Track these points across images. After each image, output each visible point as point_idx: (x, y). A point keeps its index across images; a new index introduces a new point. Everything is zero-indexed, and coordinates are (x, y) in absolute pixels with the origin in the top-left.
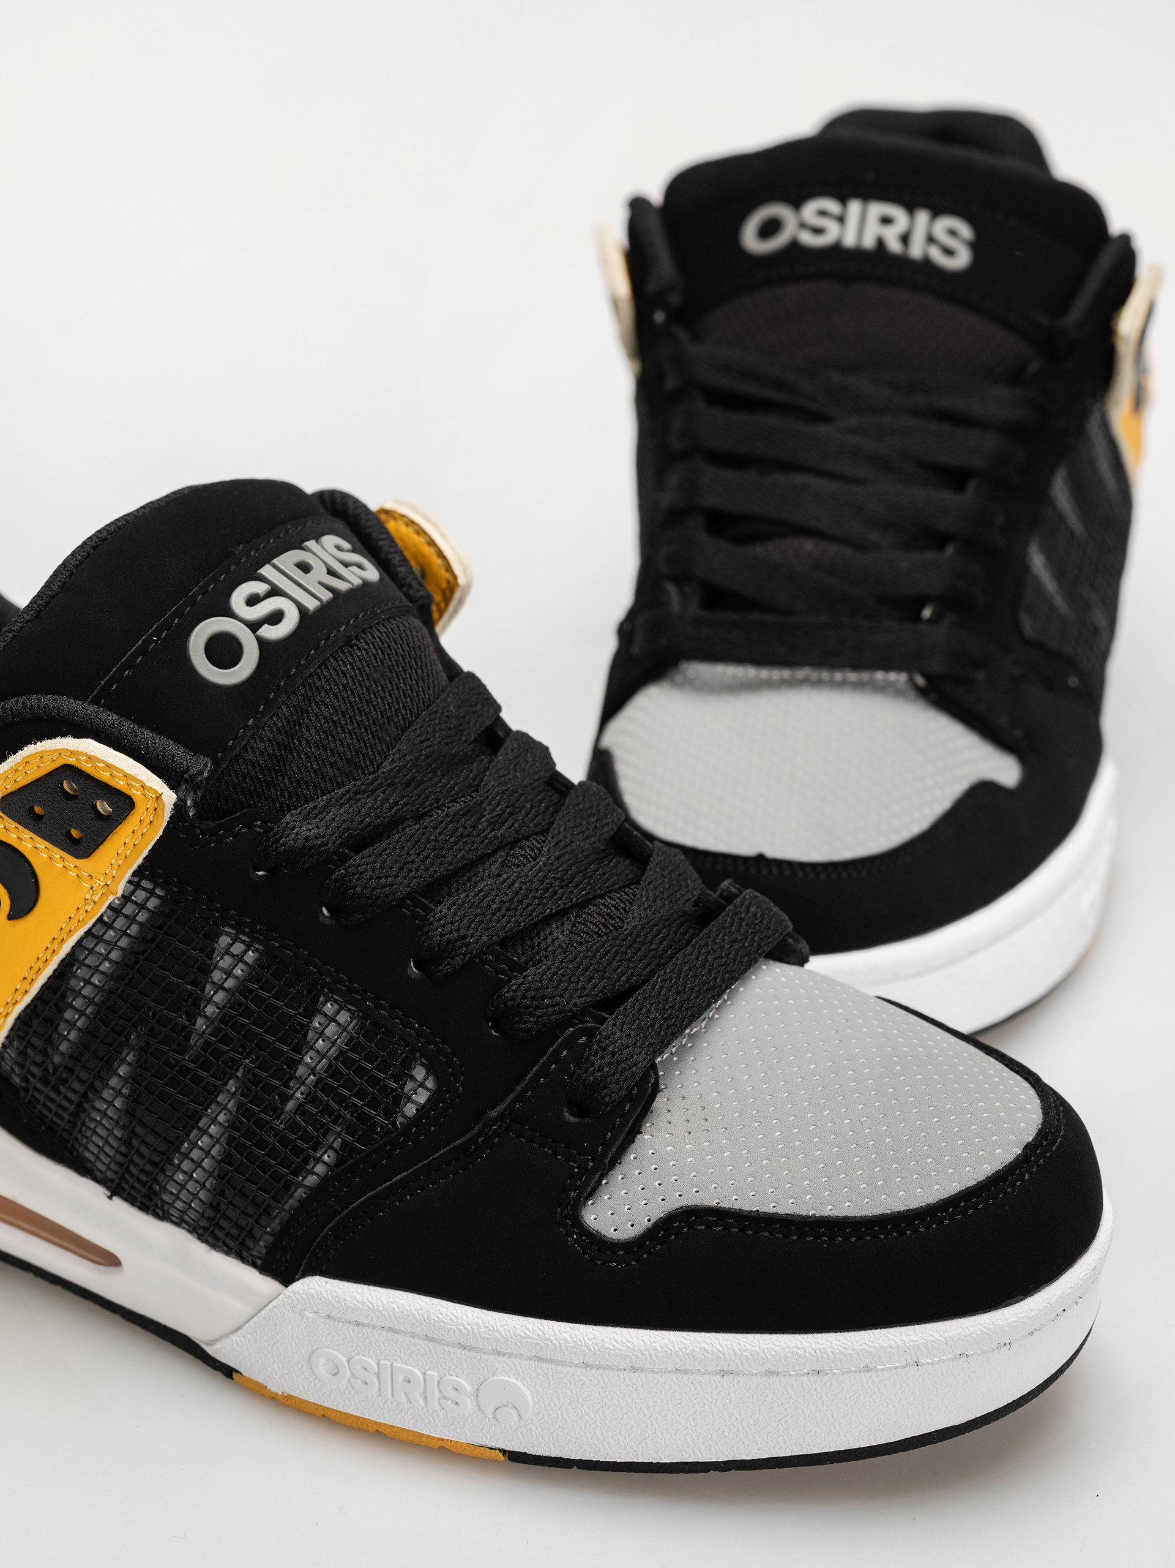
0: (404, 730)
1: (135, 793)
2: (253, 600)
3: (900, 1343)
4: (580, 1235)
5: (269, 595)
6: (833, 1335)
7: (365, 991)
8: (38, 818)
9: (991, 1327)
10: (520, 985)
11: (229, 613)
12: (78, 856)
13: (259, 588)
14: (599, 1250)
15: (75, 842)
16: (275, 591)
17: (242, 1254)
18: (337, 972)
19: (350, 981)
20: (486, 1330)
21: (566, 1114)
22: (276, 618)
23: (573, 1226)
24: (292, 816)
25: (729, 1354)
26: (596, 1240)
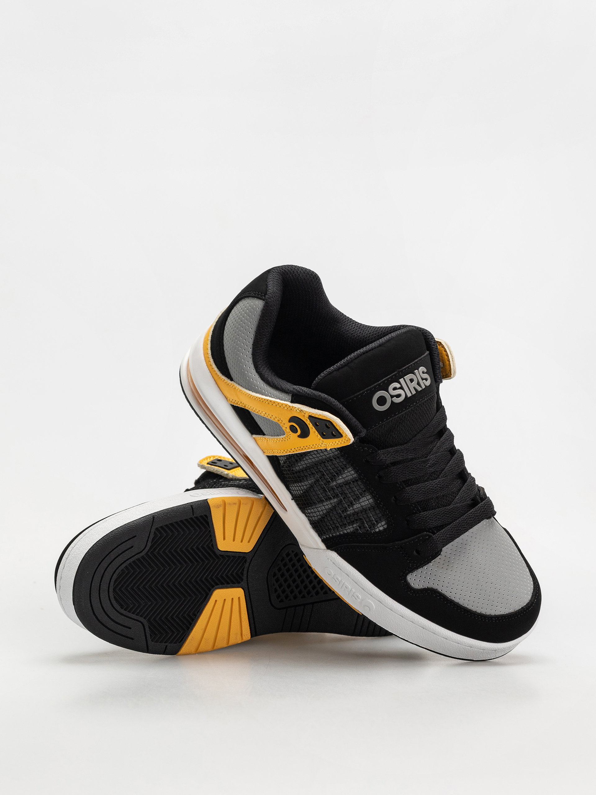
0: (418, 433)
1: (344, 435)
2: (395, 389)
3: (469, 642)
4: (404, 582)
5: (399, 388)
6: (454, 633)
7: (379, 498)
8: (317, 425)
9: (493, 647)
10: (418, 516)
11: (387, 390)
12: (323, 438)
13: (398, 385)
14: (407, 588)
15: (324, 435)
16: (401, 388)
17: (320, 535)
18: (374, 491)
19: (376, 494)
20: (371, 590)
21: (415, 552)
22: (399, 396)
23: (404, 579)
24: (380, 451)
25: (427, 626)
26: (408, 585)
